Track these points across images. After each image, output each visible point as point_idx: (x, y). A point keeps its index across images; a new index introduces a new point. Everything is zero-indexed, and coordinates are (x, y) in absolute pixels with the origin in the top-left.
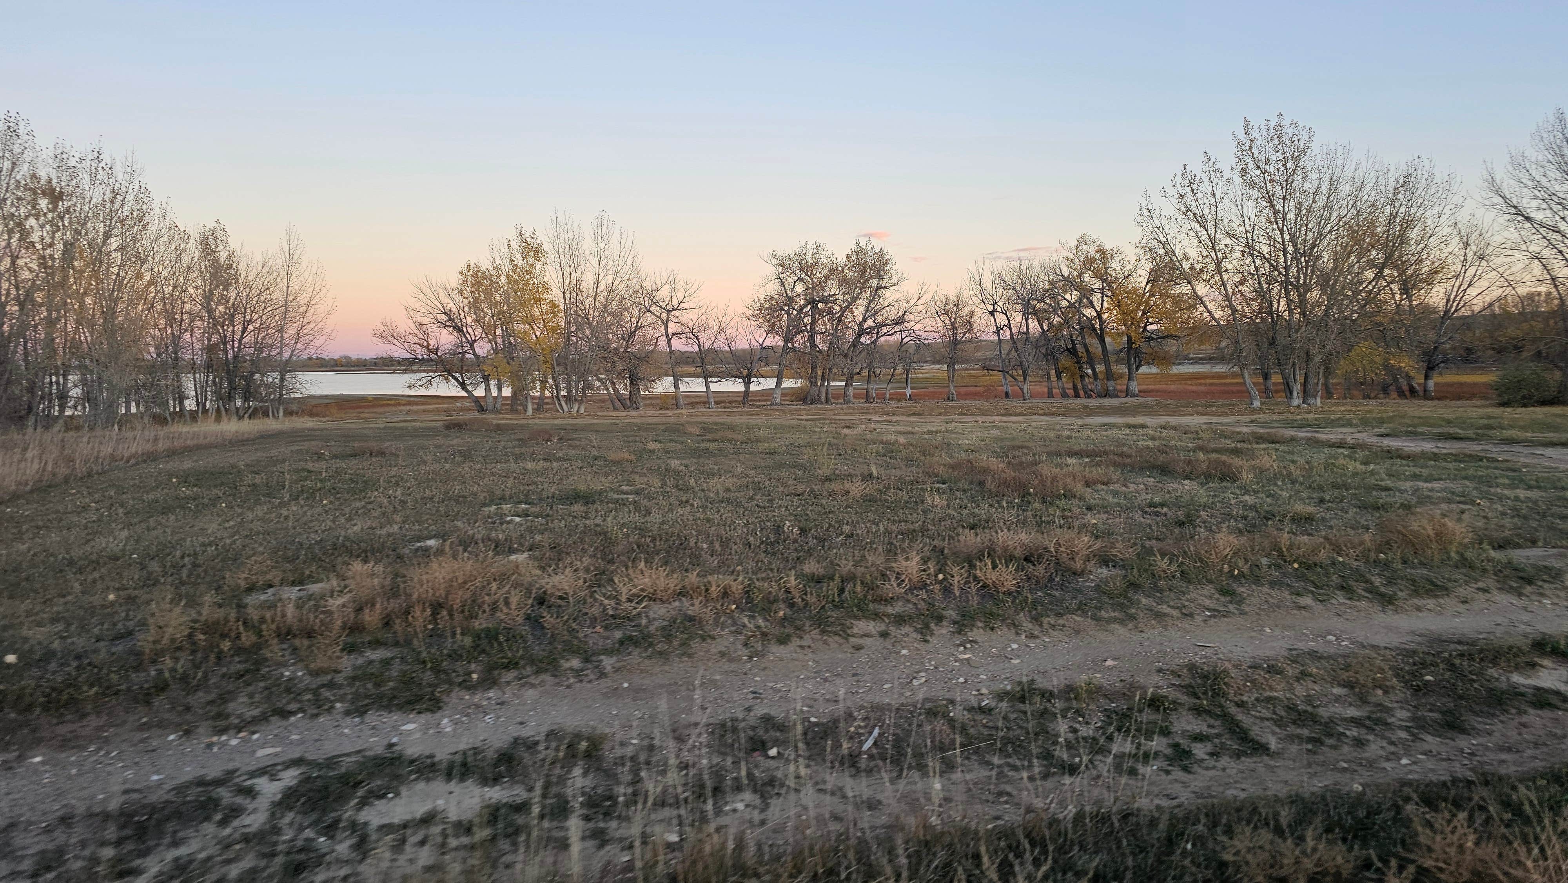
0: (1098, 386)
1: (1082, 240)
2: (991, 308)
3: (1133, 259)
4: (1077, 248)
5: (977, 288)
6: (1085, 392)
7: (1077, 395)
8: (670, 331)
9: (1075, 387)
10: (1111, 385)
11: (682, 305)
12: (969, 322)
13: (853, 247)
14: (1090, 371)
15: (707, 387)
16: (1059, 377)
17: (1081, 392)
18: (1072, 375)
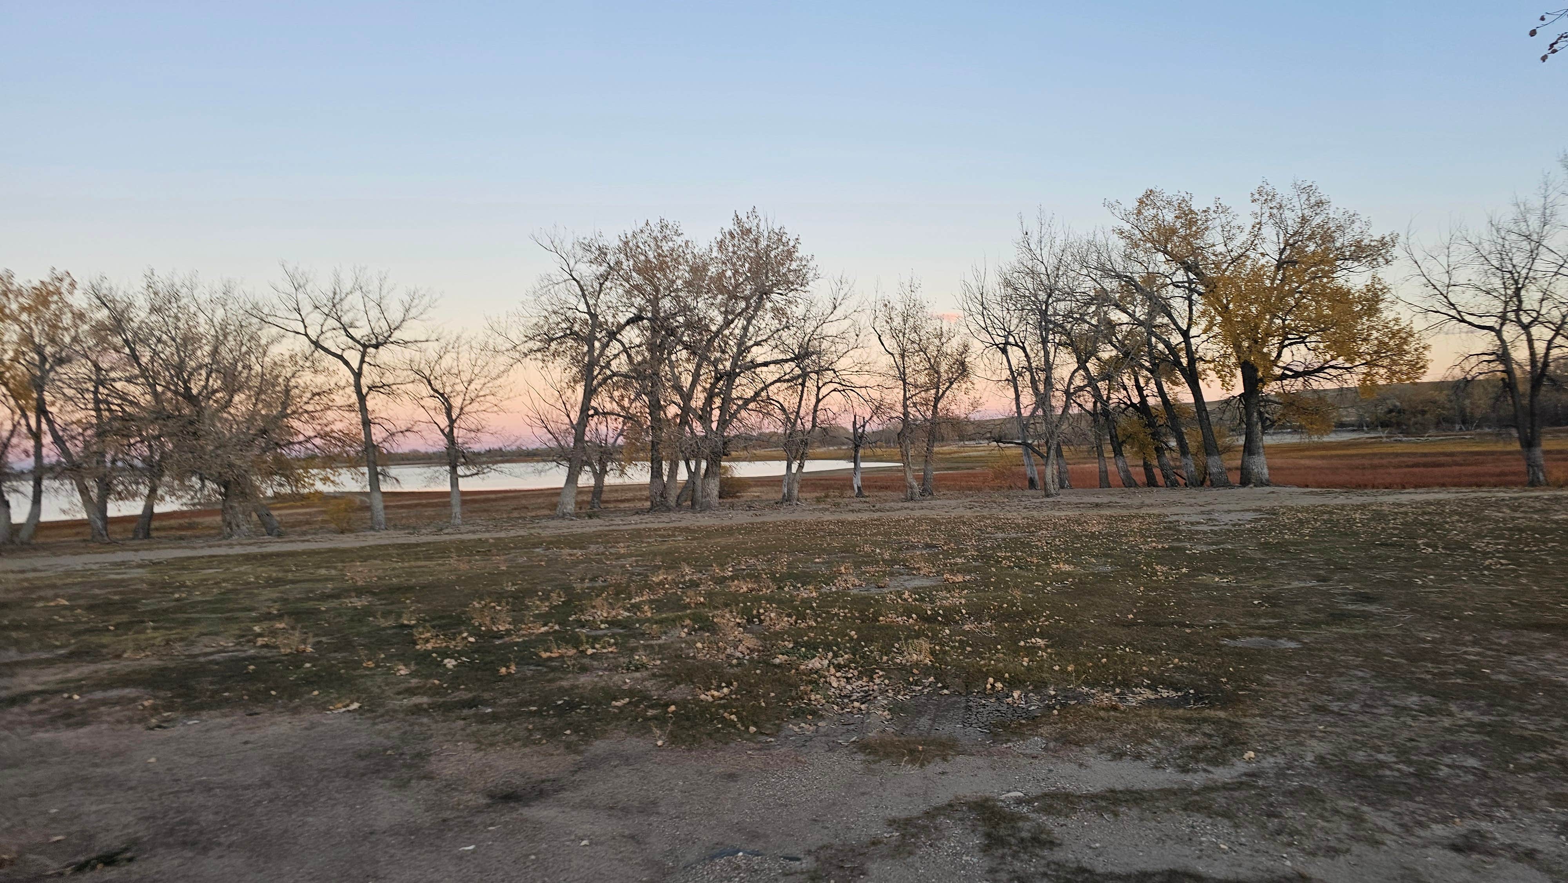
0: (1190, 465)
1: (1147, 199)
2: (1000, 340)
3: (1248, 222)
4: (1139, 213)
5: (976, 308)
6: (1167, 477)
7: (1151, 482)
8: (365, 381)
9: (1147, 467)
10: (1215, 464)
11: (397, 335)
12: (963, 364)
13: (730, 226)
14: (1173, 443)
15: (454, 483)
16: (1118, 452)
17: (1160, 479)
18: (1142, 447)
